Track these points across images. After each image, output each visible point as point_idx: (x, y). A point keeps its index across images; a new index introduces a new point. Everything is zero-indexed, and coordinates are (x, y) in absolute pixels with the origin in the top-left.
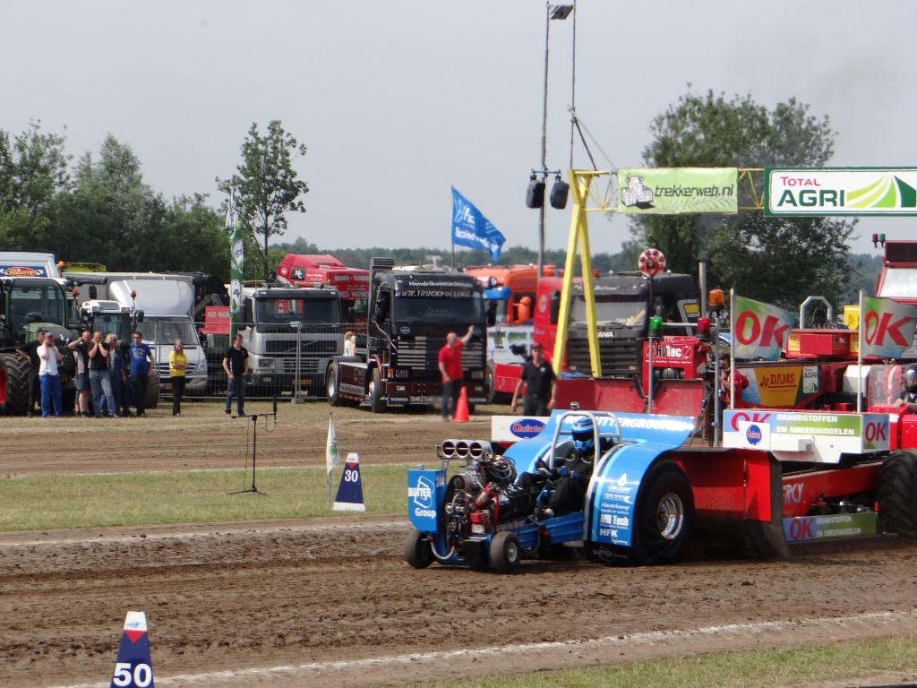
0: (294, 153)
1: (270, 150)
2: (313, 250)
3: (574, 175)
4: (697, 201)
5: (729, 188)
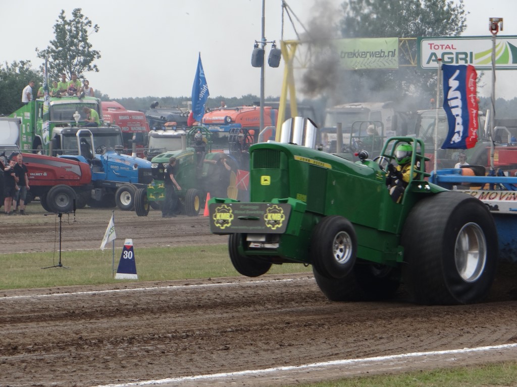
0: (90, 30)
1: (74, 29)
2: (106, 99)
3: (284, 44)
4: (371, 61)
5: (392, 52)
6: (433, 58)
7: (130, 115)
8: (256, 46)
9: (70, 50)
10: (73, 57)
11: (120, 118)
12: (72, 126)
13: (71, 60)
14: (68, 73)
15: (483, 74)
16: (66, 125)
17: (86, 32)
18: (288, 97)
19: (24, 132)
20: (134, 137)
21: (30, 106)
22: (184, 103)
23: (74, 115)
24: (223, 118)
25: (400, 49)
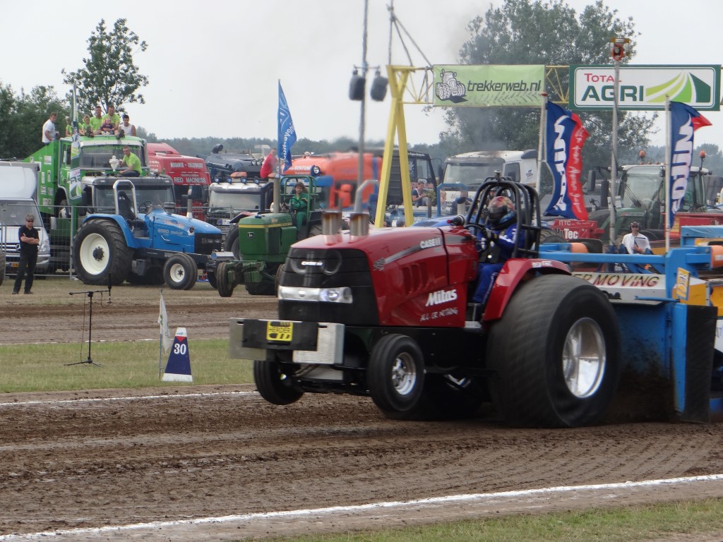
1: (113, 45)
2: (153, 139)
3: (393, 70)
4: (507, 96)
5: (536, 84)
6: (591, 93)
7: (185, 162)
8: (355, 73)
9: (107, 74)
10: (111, 84)
11: (172, 165)
12: (108, 175)
13: (107, 87)
14: (103, 104)
15: (656, 116)
16: (99, 174)
17: (129, 50)
18: (396, 142)
19: (43, 182)
20: (190, 191)
21: (51, 148)
22: (257, 147)
23: (111, 161)
24: (309, 168)
25: (546, 81)
